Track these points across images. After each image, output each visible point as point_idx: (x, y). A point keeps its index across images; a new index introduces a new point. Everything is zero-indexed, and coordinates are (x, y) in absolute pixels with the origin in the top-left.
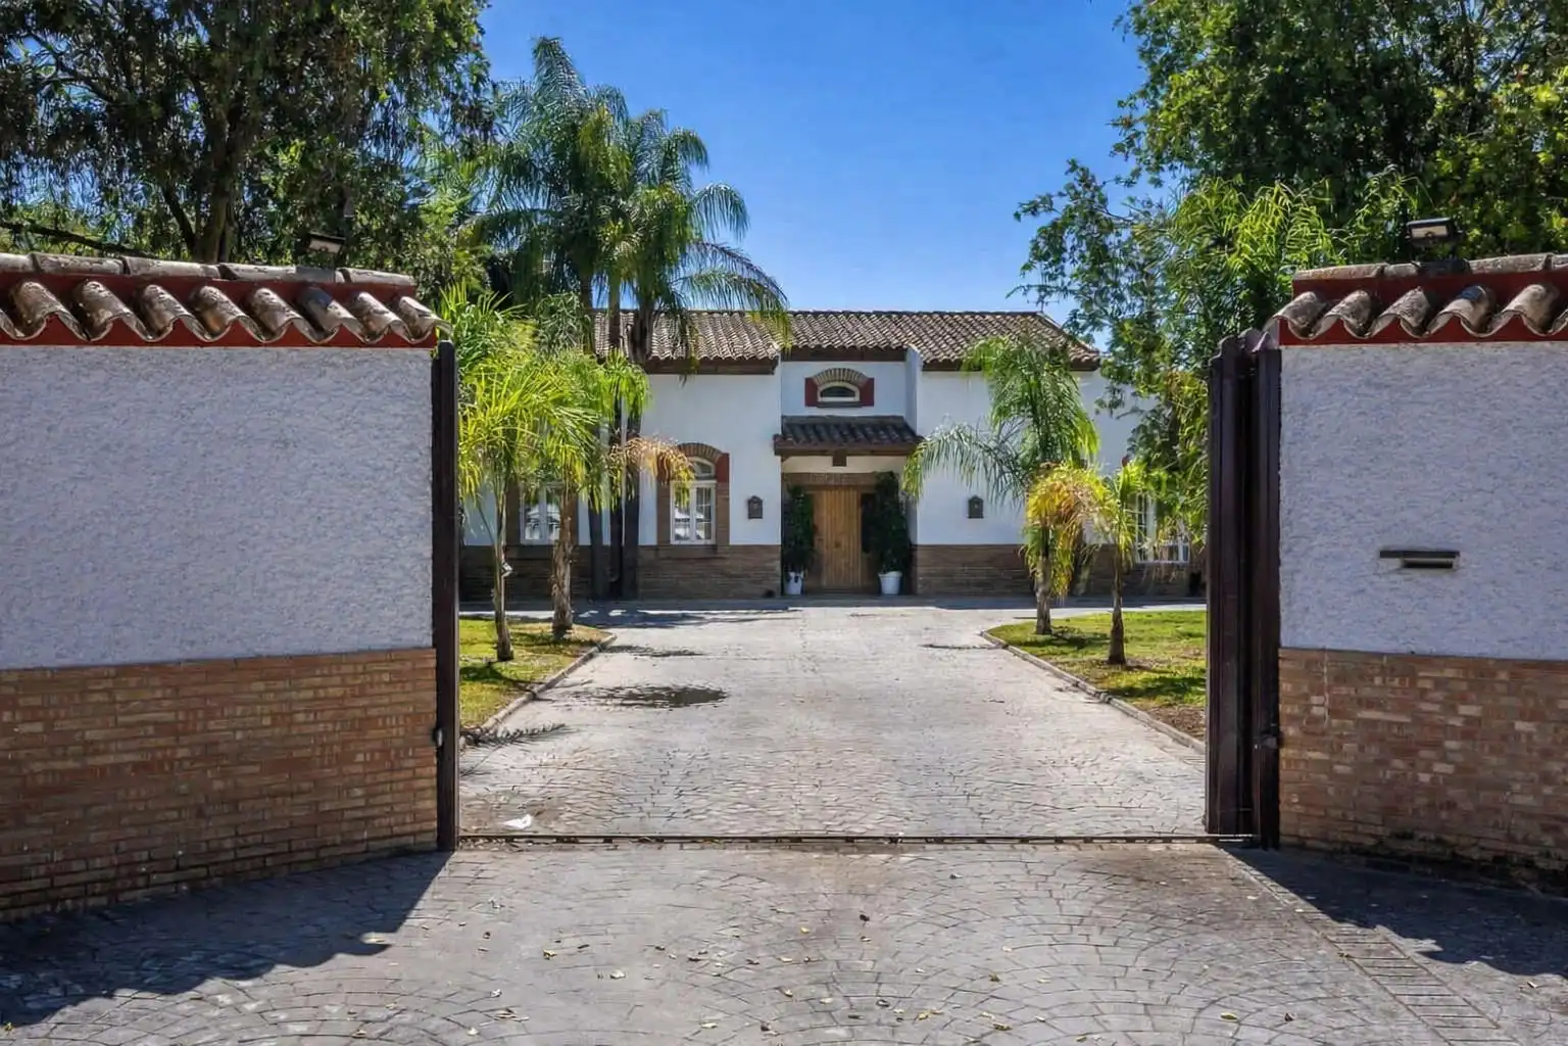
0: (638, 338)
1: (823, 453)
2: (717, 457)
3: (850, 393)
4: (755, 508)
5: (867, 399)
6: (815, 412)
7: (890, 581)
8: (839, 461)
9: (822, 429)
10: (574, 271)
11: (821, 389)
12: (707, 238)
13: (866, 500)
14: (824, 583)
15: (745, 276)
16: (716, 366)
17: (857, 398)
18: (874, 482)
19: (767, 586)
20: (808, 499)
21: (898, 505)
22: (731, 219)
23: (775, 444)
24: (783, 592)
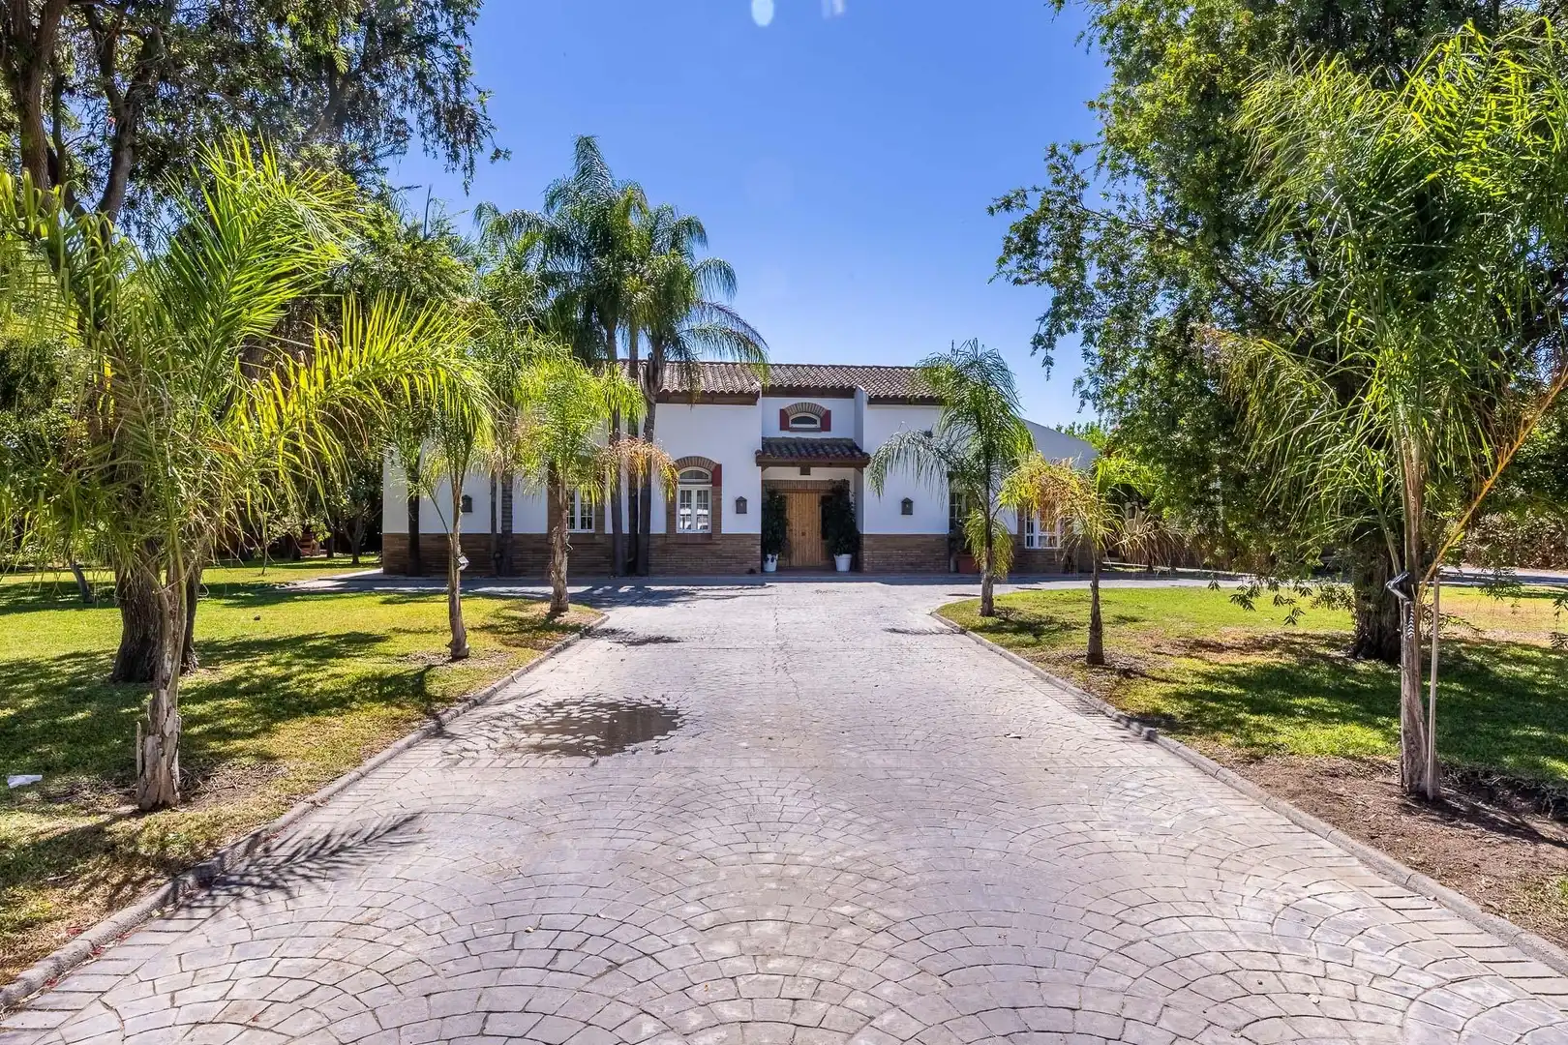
0: (651, 374)
1: (793, 465)
2: (712, 468)
3: (814, 422)
4: (741, 505)
5: (826, 425)
6: (787, 434)
7: (843, 562)
8: (805, 471)
9: (790, 447)
10: (602, 321)
11: (791, 418)
12: (706, 299)
13: (825, 502)
14: (794, 562)
15: (735, 329)
16: (712, 398)
17: (818, 425)
18: (830, 487)
19: (749, 565)
20: (782, 499)
21: (849, 504)
22: (724, 285)
23: (757, 458)
24: (762, 569)
